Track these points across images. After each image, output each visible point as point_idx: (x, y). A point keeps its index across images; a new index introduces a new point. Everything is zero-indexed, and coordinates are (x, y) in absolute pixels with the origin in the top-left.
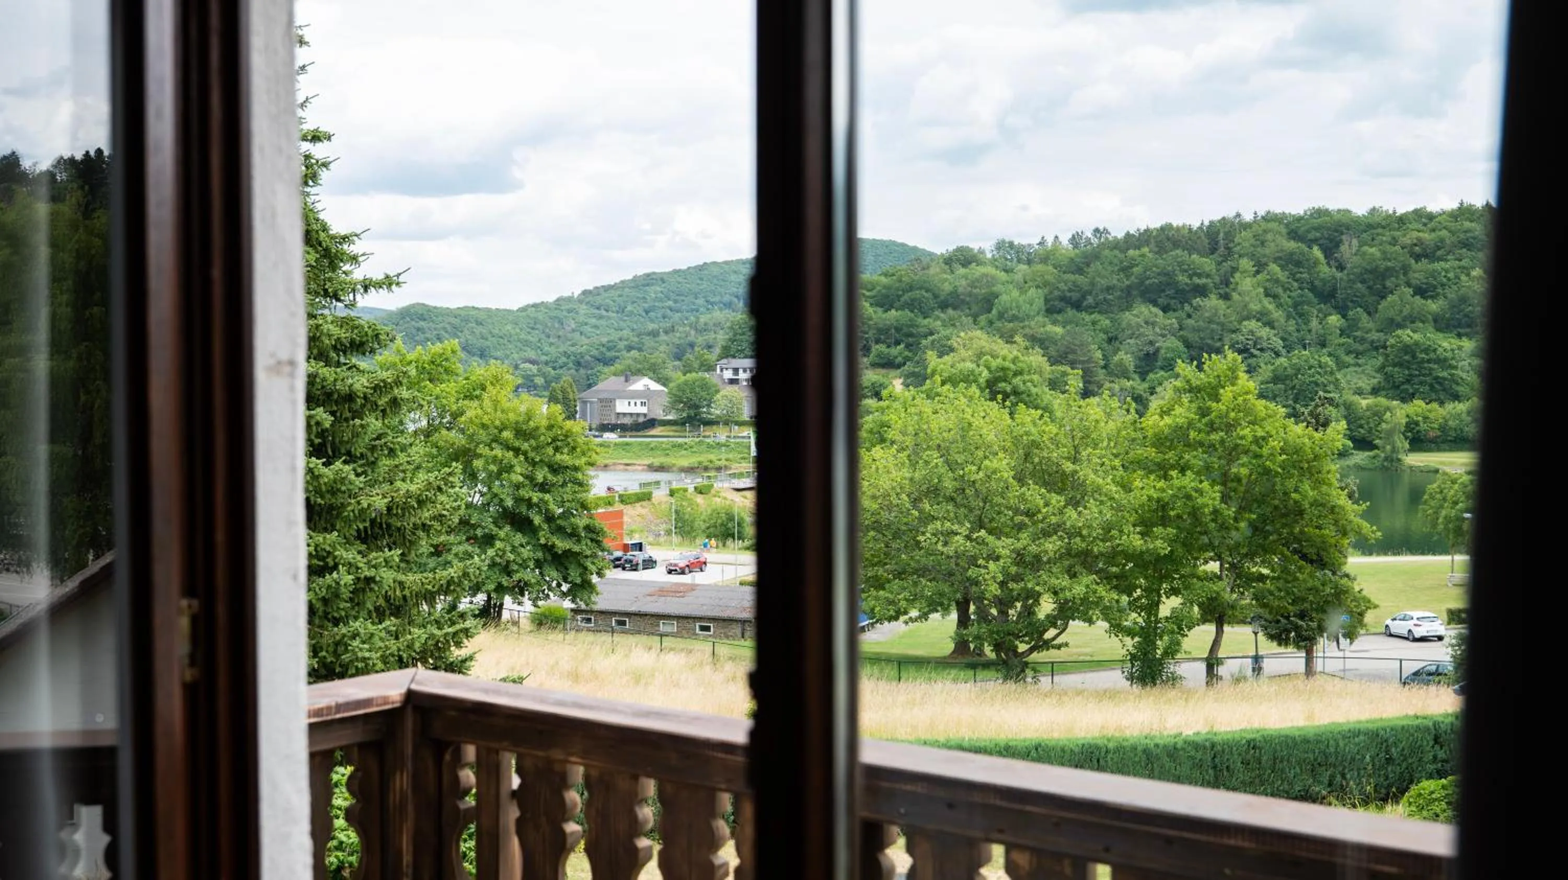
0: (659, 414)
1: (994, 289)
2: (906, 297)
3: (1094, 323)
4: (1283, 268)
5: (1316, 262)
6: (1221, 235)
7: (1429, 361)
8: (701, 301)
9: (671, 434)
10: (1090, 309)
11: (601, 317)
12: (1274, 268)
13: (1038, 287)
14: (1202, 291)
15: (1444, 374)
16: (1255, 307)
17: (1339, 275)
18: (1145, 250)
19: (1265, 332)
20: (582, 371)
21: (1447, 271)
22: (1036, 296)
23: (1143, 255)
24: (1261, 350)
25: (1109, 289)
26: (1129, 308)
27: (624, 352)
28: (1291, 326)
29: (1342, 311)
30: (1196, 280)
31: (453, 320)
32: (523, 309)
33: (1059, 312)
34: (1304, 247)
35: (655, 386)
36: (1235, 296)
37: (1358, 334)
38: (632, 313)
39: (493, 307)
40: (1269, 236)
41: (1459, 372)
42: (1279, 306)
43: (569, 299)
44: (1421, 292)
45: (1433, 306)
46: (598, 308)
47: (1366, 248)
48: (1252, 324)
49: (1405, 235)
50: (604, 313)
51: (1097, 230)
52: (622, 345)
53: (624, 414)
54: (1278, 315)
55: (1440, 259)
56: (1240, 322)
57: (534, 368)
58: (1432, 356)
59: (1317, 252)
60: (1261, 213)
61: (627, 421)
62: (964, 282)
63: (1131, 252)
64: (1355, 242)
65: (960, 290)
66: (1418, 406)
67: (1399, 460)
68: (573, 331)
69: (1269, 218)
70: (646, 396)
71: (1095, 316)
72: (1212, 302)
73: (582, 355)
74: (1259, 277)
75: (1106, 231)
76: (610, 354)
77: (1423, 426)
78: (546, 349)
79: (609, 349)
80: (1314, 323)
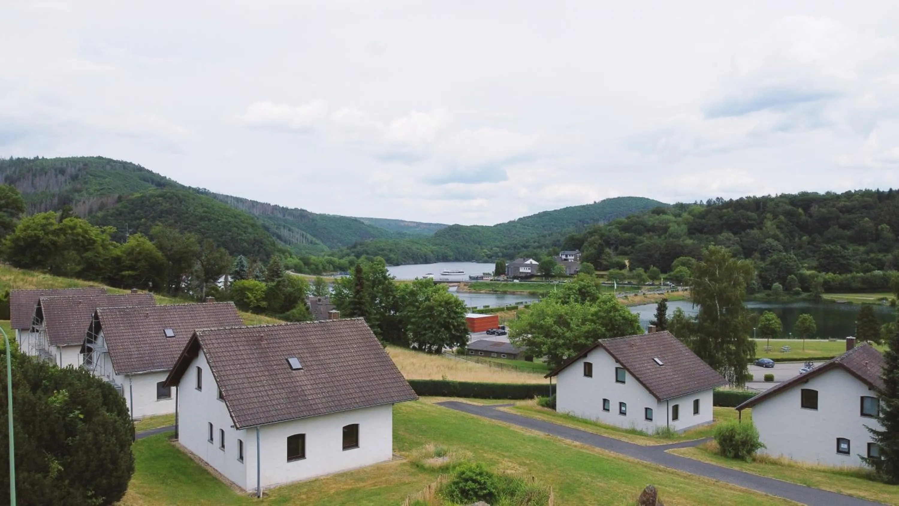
0: (535, 273)
1: (668, 225)
2: (634, 227)
3: (707, 238)
4: (785, 217)
5: (800, 214)
6: (761, 204)
7: (838, 256)
8: (565, 222)
9: (539, 280)
10: (706, 233)
11: (525, 229)
12: (782, 217)
13: (685, 224)
14: (751, 227)
15: (845, 262)
16: (771, 233)
17: (809, 219)
18: (730, 209)
19: (775, 243)
20: (516, 250)
21: (856, 218)
22: (684, 227)
23: (728, 212)
24: (773, 250)
25: (714, 225)
26: (720, 233)
27: (532, 243)
28: (787, 240)
29: (810, 234)
30: (750, 222)
31: (468, 230)
32: (495, 226)
33: (694, 234)
34: (795, 209)
35: (534, 262)
36: (764, 229)
37: (815, 244)
38: (537, 227)
39: (484, 225)
40: (780, 204)
41: (851, 261)
42: (783, 232)
43: (514, 222)
44: (844, 227)
45: (848, 233)
46: (524, 225)
47: (821, 209)
48: (770, 240)
49: (838, 203)
50: (526, 227)
51: (718, 198)
52: (532, 241)
53: (523, 273)
54: (781, 236)
55: (853, 213)
56: (765, 239)
57: (498, 250)
58: (839, 255)
59: (800, 210)
60: (779, 194)
61: (523, 275)
62: (657, 222)
63: (725, 211)
64: (817, 206)
65: (655, 225)
66: (831, 275)
67: (820, 297)
68: (514, 234)
69: (783, 196)
70: (531, 265)
71: (707, 236)
72: (755, 232)
73: (516, 244)
74: (775, 221)
75: (721, 198)
76: (527, 244)
77: (832, 283)
78: (504, 241)
79: (527, 242)
80: (797, 239)
